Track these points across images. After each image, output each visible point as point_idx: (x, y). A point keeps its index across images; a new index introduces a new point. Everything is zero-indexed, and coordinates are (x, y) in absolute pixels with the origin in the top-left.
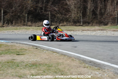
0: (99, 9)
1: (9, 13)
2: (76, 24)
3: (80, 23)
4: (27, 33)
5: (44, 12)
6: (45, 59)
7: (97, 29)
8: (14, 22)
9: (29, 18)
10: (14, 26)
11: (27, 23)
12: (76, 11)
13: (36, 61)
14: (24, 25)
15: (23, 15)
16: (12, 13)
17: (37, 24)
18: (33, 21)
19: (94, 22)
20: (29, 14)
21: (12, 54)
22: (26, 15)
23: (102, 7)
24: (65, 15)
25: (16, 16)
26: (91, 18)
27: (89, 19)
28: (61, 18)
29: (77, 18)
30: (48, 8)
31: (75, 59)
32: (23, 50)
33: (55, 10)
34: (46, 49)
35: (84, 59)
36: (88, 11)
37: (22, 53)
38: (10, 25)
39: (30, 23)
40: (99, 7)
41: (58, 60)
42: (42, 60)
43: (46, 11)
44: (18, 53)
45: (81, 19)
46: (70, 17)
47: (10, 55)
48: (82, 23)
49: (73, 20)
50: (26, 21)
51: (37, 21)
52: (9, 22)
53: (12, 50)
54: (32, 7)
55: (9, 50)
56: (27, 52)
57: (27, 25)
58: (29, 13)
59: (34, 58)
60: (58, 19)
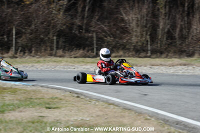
0: (178, 30)
1: (25, 33)
2: (139, 54)
3: (147, 53)
4: (57, 68)
5: (85, 33)
6: (98, 116)
7: (177, 63)
8: (33, 49)
9: (60, 43)
10: (33, 56)
11: (56, 53)
12: (139, 31)
13: (82, 120)
14: (51, 55)
15: (49, 38)
16: (31, 34)
17: (72, 53)
18: (67, 48)
19: (170, 51)
20: (59, 36)
21: (38, 107)
22: (55, 38)
23: (183, 27)
24: (121, 38)
25: (37, 39)
26: (165, 44)
27: (161, 46)
28: (114, 43)
29: (140, 44)
30: (92, 26)
31: (149, 117)
32: (56, 100)
33: (103, 31)
34: (95, 97)
35: (166, 118)
36: (160, 31)
37: (55, 106)
38: (26, 54)
39: (60, 52)
40: (179, 26)
41: (121, 120)
42: (92, 118)
43: (87, 31)
44: (48, 106)
45: (149, 46)
46: (130, 41)
47: (34, 109)
48: (149, 52)
49: (135, 46)
50: (55, 48)
51: (73, 48)
52: (26, 49)
53: (36, 99)
54: (64, 25)
55: (32, 98)
56: (62, 102)
57: (55, 56)
58: (60, 34)
59: (77, 115)
60: (109, 45)
